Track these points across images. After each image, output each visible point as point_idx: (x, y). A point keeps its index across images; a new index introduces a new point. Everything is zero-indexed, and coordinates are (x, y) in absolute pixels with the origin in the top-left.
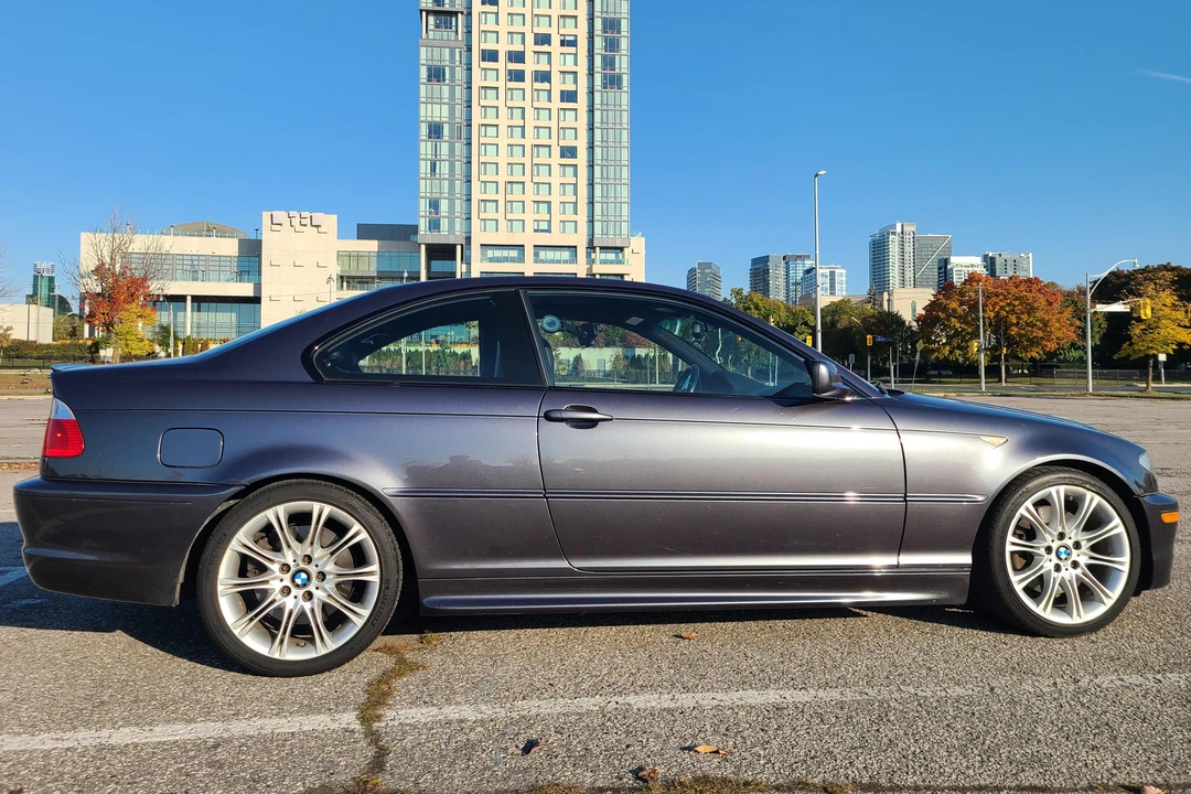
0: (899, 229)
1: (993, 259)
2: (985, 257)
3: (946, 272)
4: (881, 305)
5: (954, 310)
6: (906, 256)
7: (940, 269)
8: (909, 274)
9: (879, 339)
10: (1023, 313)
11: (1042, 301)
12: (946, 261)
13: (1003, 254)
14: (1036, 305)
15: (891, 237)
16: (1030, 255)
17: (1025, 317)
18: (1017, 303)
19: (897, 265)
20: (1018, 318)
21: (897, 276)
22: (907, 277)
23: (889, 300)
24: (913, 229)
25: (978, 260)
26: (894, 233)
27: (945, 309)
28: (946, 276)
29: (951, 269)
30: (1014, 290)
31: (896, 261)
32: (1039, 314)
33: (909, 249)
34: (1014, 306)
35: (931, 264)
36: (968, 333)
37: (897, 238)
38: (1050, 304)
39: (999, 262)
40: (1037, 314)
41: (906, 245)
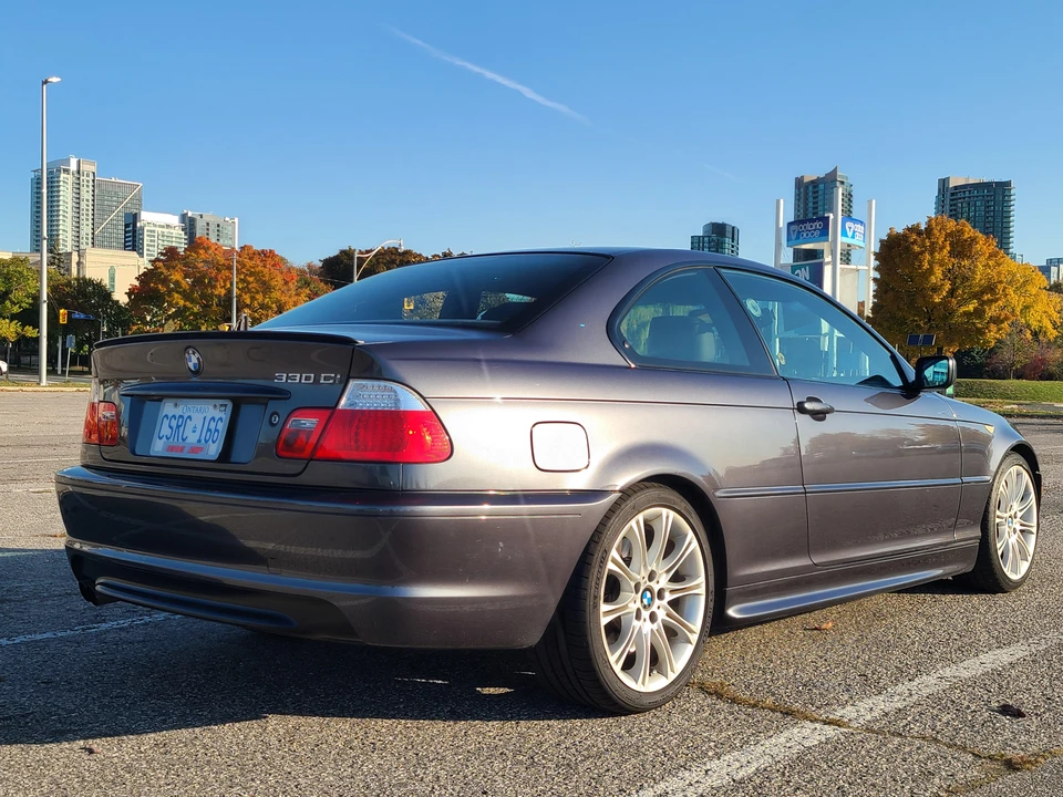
0: (73, 167)
1: (192, 221)
2: (184, 217)
3: (134, 231)
4: (69, 270)
5: (177, 283)
6: (83, 205)
7: (127, 226)
8: (86, 230)
9: (77, 315)
10: (258, 292)
11: (278, 281)
12: (135, 217)
13: (207, 216)
14: (273, 283)
15: (63, 175)
16: (236, 220)
17: (260, 297)
18: (251, 279)
19: (69, 215)
20: (253, 299)
21: (69, 230)
22: (83, 234)
23: (79, 263)
24: (93, 169)
25: (175, 220)
26: (66, 171)
27: (165, 281)
28: (134, 236)
29: (142, 229)
30: (250, 263)
31: (69, 210)
32: (276, 294)
33: (86, 194)
34: (249, 283)
35: (116, 217)
36: (193, 314)
37: (70, 179)
38: (286, 283)
39: (200, 225)
40: (273, 295)
41: (84, 190)
